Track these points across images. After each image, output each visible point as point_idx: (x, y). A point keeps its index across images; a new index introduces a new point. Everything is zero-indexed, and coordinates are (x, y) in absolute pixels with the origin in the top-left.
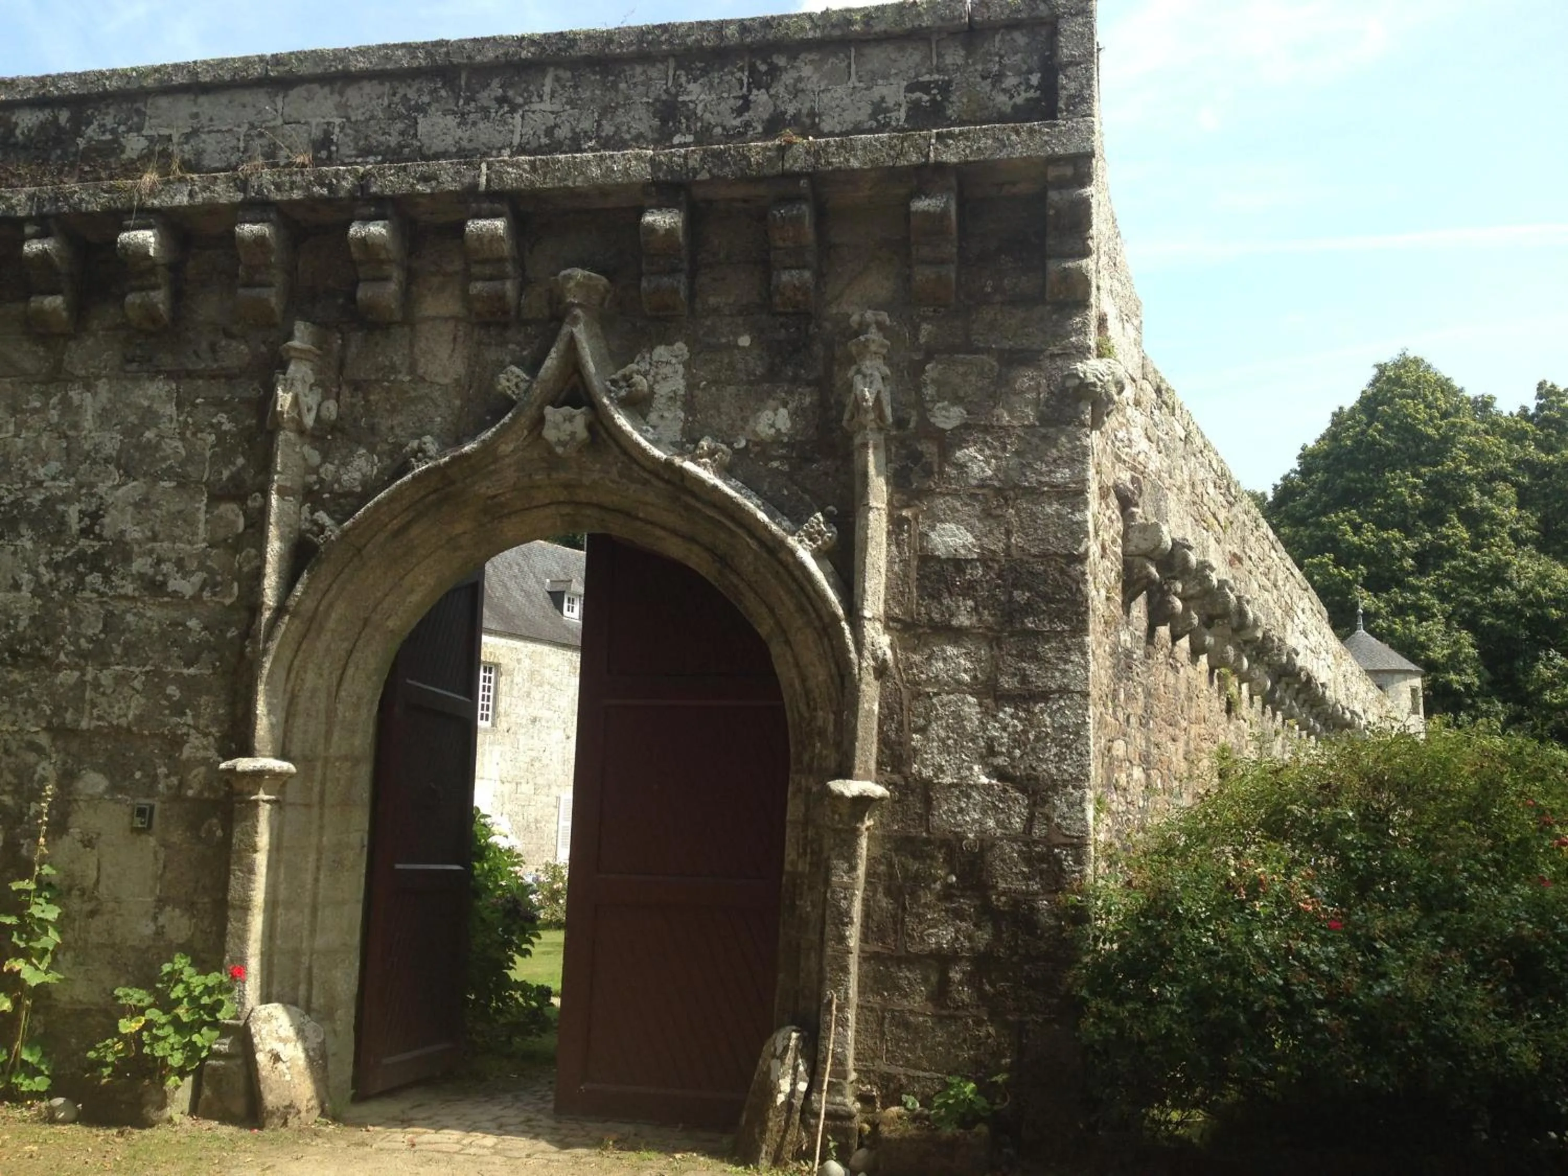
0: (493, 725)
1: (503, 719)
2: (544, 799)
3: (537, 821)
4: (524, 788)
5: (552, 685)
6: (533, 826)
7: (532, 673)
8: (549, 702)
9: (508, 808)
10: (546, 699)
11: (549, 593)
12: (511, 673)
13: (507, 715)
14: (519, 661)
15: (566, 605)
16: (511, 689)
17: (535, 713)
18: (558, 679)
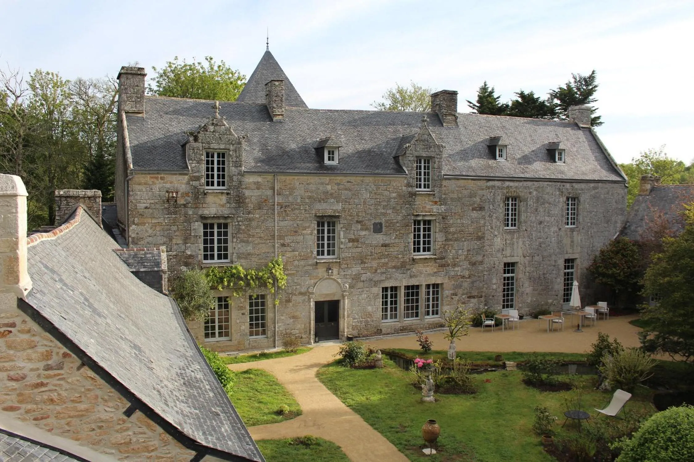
0: (519, 228)
1: (523, 225)
2: (548, 263)
3: (544, 274)
4: (536, 258)
5: (550, 204)
6: (542, 276)
7: (538, 199)
8: (549, 213)
9: (528, 269)
10: (546, 211)
11: (548, 150)
12: (526, 200)
13: (525, 222)
14: (530, 193)
15: (557, 156)
16: (527, 209)
17: (542, 219)
18: (553, 199)
